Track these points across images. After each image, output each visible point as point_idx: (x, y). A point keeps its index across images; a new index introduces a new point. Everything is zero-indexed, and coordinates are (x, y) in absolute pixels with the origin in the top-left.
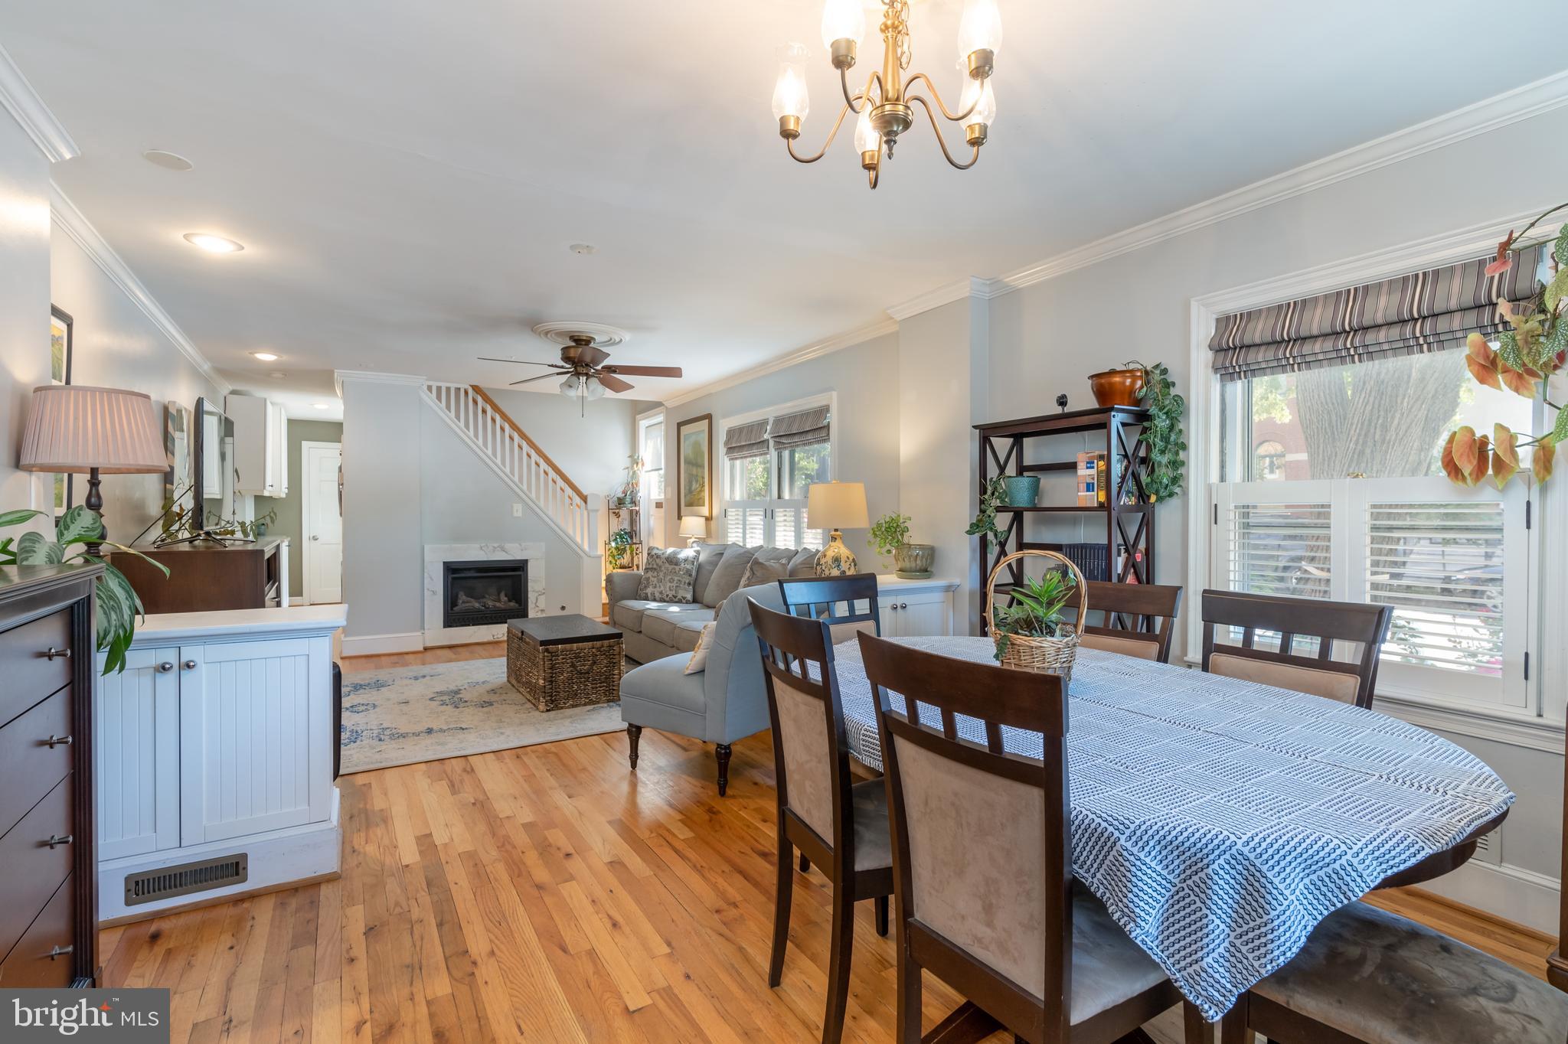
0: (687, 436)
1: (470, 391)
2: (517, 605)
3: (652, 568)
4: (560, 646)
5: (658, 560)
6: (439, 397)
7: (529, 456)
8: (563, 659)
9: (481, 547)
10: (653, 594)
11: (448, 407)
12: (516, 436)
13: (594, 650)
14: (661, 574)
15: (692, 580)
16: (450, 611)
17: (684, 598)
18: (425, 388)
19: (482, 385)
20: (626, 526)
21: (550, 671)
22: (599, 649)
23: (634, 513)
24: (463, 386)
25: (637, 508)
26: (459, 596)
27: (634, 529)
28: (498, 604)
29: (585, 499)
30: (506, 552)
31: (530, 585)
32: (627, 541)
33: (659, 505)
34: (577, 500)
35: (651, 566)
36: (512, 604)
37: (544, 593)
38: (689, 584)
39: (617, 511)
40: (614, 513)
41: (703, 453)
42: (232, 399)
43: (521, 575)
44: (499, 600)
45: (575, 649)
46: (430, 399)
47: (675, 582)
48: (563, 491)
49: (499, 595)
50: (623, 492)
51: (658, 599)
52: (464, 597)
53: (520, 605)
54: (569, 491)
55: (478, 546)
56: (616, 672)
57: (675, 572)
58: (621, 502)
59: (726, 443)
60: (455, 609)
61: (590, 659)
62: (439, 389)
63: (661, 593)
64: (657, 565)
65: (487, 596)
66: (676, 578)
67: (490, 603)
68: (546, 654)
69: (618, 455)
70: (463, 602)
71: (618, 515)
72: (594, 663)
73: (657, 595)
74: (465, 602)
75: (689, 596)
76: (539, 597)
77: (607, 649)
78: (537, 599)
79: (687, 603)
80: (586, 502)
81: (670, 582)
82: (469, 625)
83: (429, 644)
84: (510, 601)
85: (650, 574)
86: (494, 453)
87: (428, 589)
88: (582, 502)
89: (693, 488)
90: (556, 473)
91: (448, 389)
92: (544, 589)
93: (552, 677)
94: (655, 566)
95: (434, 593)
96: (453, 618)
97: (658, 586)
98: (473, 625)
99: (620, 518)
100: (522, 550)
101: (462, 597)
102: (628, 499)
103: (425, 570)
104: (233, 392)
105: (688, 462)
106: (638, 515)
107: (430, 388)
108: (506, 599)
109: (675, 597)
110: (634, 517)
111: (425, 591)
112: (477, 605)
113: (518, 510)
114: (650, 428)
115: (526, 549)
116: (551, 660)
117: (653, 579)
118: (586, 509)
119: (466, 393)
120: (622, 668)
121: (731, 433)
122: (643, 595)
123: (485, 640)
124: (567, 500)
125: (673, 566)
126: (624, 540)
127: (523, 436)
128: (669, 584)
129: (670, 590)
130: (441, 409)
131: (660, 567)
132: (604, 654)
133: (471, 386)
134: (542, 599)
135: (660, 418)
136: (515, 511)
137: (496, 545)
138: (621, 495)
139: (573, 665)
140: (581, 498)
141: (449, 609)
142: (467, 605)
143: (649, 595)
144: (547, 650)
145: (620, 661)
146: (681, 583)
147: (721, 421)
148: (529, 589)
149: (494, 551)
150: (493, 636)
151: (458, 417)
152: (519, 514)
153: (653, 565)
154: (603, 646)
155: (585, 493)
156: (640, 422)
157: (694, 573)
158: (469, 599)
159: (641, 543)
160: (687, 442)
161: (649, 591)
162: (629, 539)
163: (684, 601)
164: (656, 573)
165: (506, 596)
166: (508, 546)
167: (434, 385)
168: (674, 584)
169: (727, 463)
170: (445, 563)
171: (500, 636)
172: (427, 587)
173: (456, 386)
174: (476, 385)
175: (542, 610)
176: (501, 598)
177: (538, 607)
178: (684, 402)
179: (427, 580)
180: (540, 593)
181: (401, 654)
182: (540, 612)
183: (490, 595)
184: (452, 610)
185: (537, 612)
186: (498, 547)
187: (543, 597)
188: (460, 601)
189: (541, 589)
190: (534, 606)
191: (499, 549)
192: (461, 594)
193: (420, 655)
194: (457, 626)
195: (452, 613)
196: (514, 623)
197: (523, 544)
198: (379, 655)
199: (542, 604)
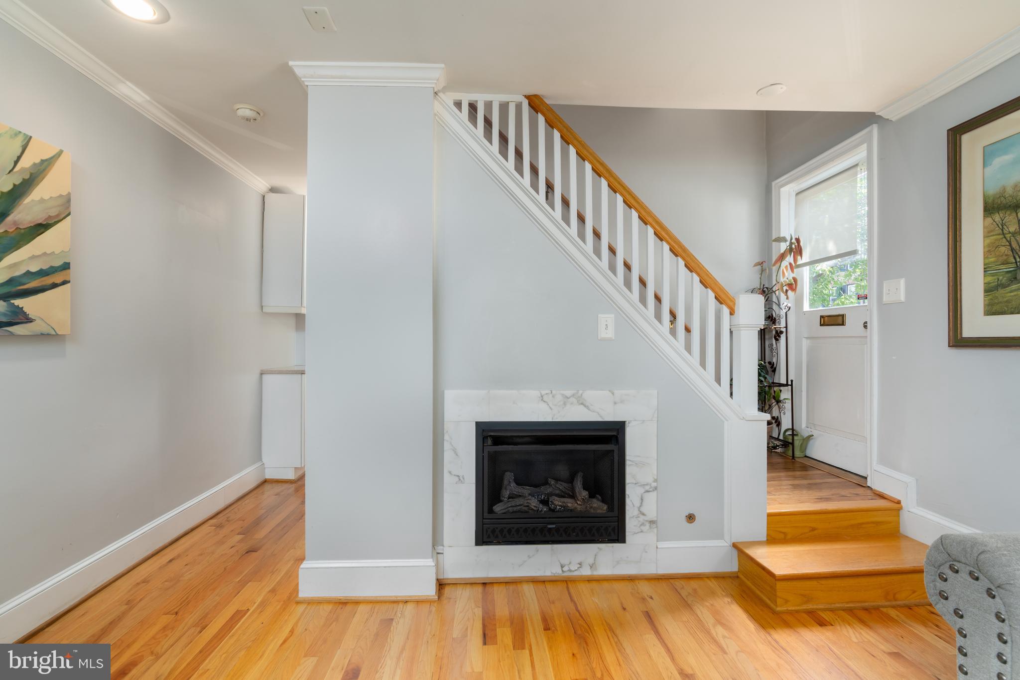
1: (525, 108)
2: (605, 507)
6: (473, 118)
9: (542, 397)
16: (486, 515)
19: (546, 94)
24: (514, 100)
25: (781, 327)
26: (506, 482)
28: (570, 503)
29: (731, 304)
30: (587, 407)
31: (630, 470)
33: (830, 320)
34: (716, 306)
36: (596, 504)
37: (656, 488)
42: (271, 198)
43: (612, 451)
44: (573, 496)
49: (571, 480)
52: (513, 484)
53: (611, 509)
54: (701, 288)
60: (495, 509)
62: (473, 107)
65: (553, 482)
67: (557, 502)
70: (511, 497)
74: (517, 498)
76: (646, 495)
78: (642, 500)
80: (733, 310)
82: (520, 543)
83: (450, 576)
84: (592, 496)
87: (450, 472)
88: (726, 310)
91: (489, 105)
92: (656, 481)
95: (460, 479)
96: (493, 528)
98: (527, 543)
100: (615, 403)
101: (510, 487)
103: (445, 437)
104: (273, 190)
107: (457, 104)
108: (585, 494)
111: (445, 475)
112: (534, 503)
113: (607, 326)
115: (622, 402)
119: (519, 112)
123: (548, 574)
130: (475, 138)
133: (527, 97)
134: (651, 498)
136: (602, 327)
137: (568, 393)
140: (724, 302)
141: (486, 509)
142: (517, 502)
148: (629, 479)
149: (565, 404)
150: (562, 567)
151: (504, 151)
152: (609, 334)
156: (782, 190)
158: (521, 489)
159: (789, 384)
165: (585, 488)
166: (590, 395)
167: (466, 99)
170: (479, 425)
171: (574, 567)
172: (447, 467)
173: (504, 98)
174: (536, 96)
175: (652, 522)
176: (577, 490)
177: (643, 514)
178: (958, 85)
179: (448, 456)
180: (647, 488)
181: (395, 602)
182: (648, 525)
183: (557, 480)
184: (491, 511)
185: (643, 524)
186: (573, 395)
187: (653, 495)
188: (506, 493)
189: (650, 480)
190: (636, 512)
191: (573, 400)
192: (509, 477)
193: (425, 608)
194: (499, 543)
195: (491, 516)
196: (600, 549)
197: (616, 392)
198: (357, 602)
199: (651, 507)
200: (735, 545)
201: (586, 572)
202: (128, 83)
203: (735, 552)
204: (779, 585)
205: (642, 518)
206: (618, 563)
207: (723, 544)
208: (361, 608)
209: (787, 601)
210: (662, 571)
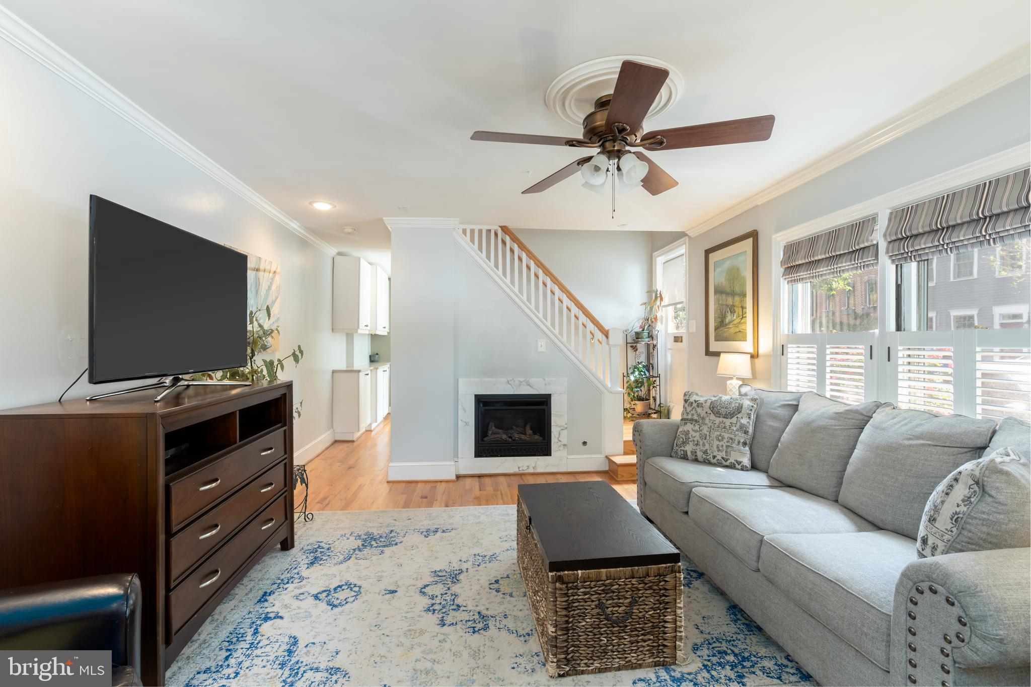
0: (716, 265)
1: (500, 232)
2: (541, 438)
3: (692, 420)
4: (580, 572)
5: (699, 410)
6: (472, 240)
7: (553, 292)
8: (585, 593)
9: (508, 381)
10: (694, 453)
11: (480, 249)
12: (541, 273)
13: (634, 581)
14: (705, 430)
15: (748, 438)
16: (480, 442)
17: (739, 463)
18: (461, 230)
19: (511, 225)
20: (643, 359)
21: (564, 613)
22: (642, 580)
23: (652, 346)
24: (494, 227)
25: (655, 342)
26: (490, 427)
27: (651, 362)
28: (523, 437)
29: (606, 334)
30: (531, 387)
31: (553, 419)
32: (645, 374)
33: (677, 339)
34: (599, 335)
35: (690, 417)
36: (536, 437)
37: (566, 428)
38: (745, 444)
39: (634, 345)
40: (632, 347)
41: (744, 278)
42: (339, 259)
43: (544, 410)
44: (525, 434)
45: (604, 578)
46: (464, 242)
47: (725, 440)
48: (585, 327)
49: (524, 427)
50: (641, 327)
51: (700, 458)
52: (493, 428)
53: (544, 439)
54: (591, 326)
55: (505, 380)
56: (669, 618)
57: (725, 428)
58: (638, 336)
59: (783, 263)
60: (485, 439)
61: (628, 595)
62: (472, 231)
63: (705, 452)
64: (699, 415)
65: (514, 428)
66: (726, 436)
67: (516, 436)
68: (558, 585)
69: (636, 292)
70: (493, 433)
71: (635, 349)
72: (634, 602)
73: (700, 455)
74: (496, 434)
75: (746, 461)
76: (562, 431)
77: (655, 579)
78: (559, 434)
79: (742, 470)
80: (607, 337)
81: (718, 440)
82: (497, 456)
83: (462, 472)
84: (535, 433)
85: (689, 427)
86: (521, 291)
87: (461, 420)
88: (604, 337)
89: (727, 320)
90: (578, 308)
91: (480, 231)
92: (566, 424)
93: (567, 622)
94: (695, 417)
95: (467, 424)
96: (483, 449)
97: (701, 443)
98: (501, 456)
99: (637, 352)
100: (546, 385)
101: (492, 428)
102: (645, 334)
103: (459, 402)
104: (340, 254)
105: (719, 291)
106: (656, 350)
107: (464, 231)
108: (531, 432)
109: (726, 460)
110: (651, 349)
111: (460, 421)
112: (504, 437)
113: (542, 345)
114: (668, 263)
115: (549, 384)
116: (566, 595)
117: (694, 434)
118: (608, 344)
119: (496, 234)
120: (679, 611)
121: (792, 249)
122: (680, 453)
123: (512, 471)
124: (589, 336)
125: (721, 419)
126: (642, 373)
127: (547, 272)
128: (716, 443)
129: (719, 450)
131: (703, 418)
132: (650, 588)
133: (501, 227)
134: (564, 433)
135: (682, 250)
136: (539, 346)
137: (522, 379)
138: (638, 330)
139: (600, 606)
140: (602, 332)
141: (480, 439)
142: (496, 436)
143: (689, 454)
144: (560, 579)
145: (675, 600)
146: (733, 442)
147: (774, 236)
148: (553, 423)
149: (520, 385)
150: (519, 468)
151: (488, 257)
152: (543, 349)
153: (693, 415)
154: (648, 575)
155: (607, 328)
156: (657, 259)
157: (751, 430)
158: (498, 430)
159: (659, 376)
160: (718, 270)
161: (689, 448)
162: (646, 372)
163: (739, 467)
164: (697, 427)
165: (531, 429)
166: (532, 380)
167: (468, 227)
168: (724, 443)
169: (785, 287)
170: (476, 396)
171: (525, 468)
172: (460, 418)
173: (489, 227)
174: (505, 226)
175: (565, 445)
176: (527, 430)
177: (560, 441)
178: (715, 226)
179: (460, 412)
180: (562, 428)
181: (436, 482)
182: (562, 446)
183: (517, 426)
184: (482, 440)
185: (560, 446)
186: (524, 381)
187: (565, 431)
188: (490, 432)
189: (563, 423)
190: (557, 440)
191: (524, 383)
192: (492, 425)
193: (451, 484)
194: (486, 457)
195: (483, 442)
196: (538, 459)
197: (546, 379)
198: (417, 482)
199: (564, 438)
200: (607, 457)
201: (531, 470)
202: (295, 221)
203: (607, 461)
204: (620, 469)
205: (560, 443)
206: (547, 466)
207: (602, 456)
208: (420, 485)
209: (623, 476)
210: (569, 470)
